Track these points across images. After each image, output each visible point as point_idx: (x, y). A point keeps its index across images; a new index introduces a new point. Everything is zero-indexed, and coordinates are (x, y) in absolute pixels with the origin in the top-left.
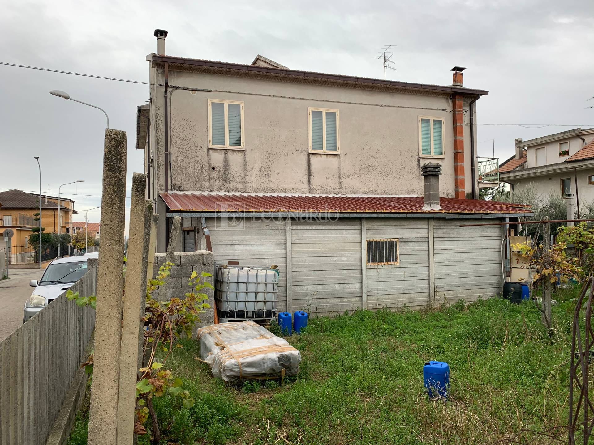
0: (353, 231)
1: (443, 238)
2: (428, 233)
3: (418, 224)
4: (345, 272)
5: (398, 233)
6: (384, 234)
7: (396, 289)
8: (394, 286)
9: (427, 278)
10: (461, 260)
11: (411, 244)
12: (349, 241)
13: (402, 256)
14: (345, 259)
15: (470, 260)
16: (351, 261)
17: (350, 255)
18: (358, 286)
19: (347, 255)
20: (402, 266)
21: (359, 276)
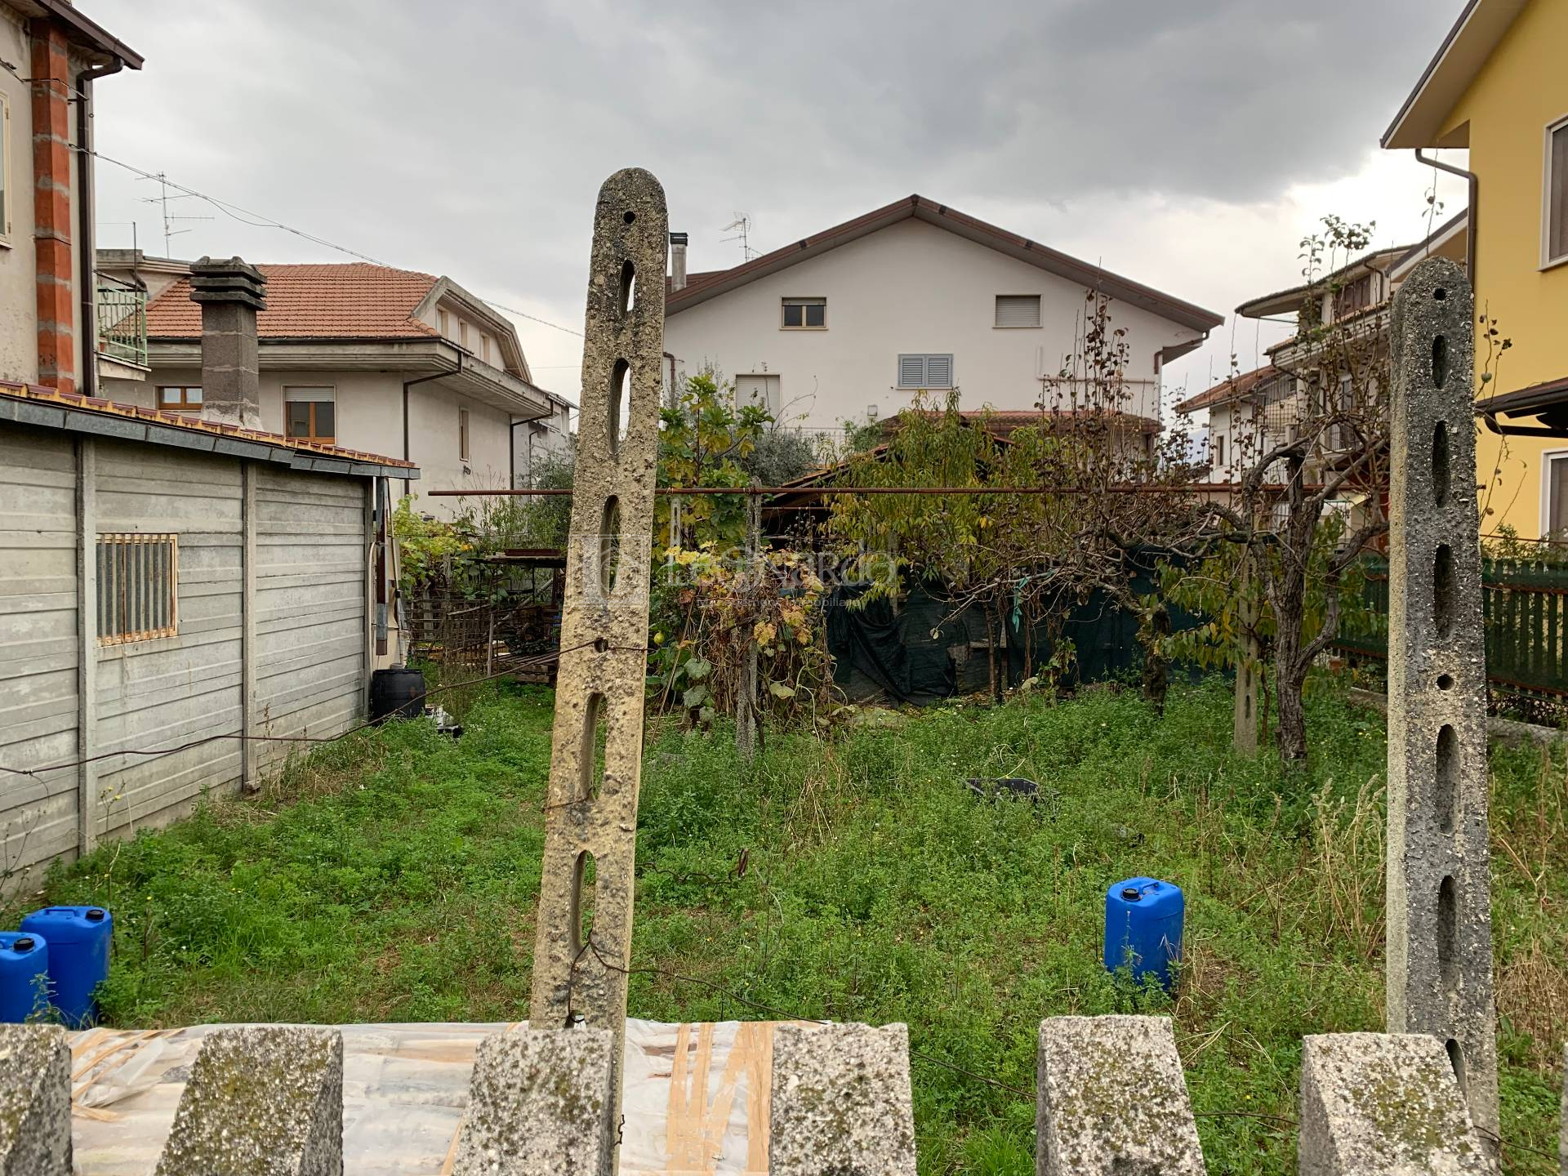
0: (47, 492)
1: (270, 534)
2: (244, 515)
3: (222, 481)
4: (24, 687)
5: (175, 514)
6: (141, 514)
7: (169, 733)
8: (163, 723)
9: (237, 680)
10: (301, 611)
11: (205, 555)
12: (35, 540)
13: (185, 604)
14: (23, 624)
15: (316, 609)
16: (45, 635)
17: (40, 607)
18: (65, 742)
19: (32, 606)
20: (188, 641)
21: (70, 698)
